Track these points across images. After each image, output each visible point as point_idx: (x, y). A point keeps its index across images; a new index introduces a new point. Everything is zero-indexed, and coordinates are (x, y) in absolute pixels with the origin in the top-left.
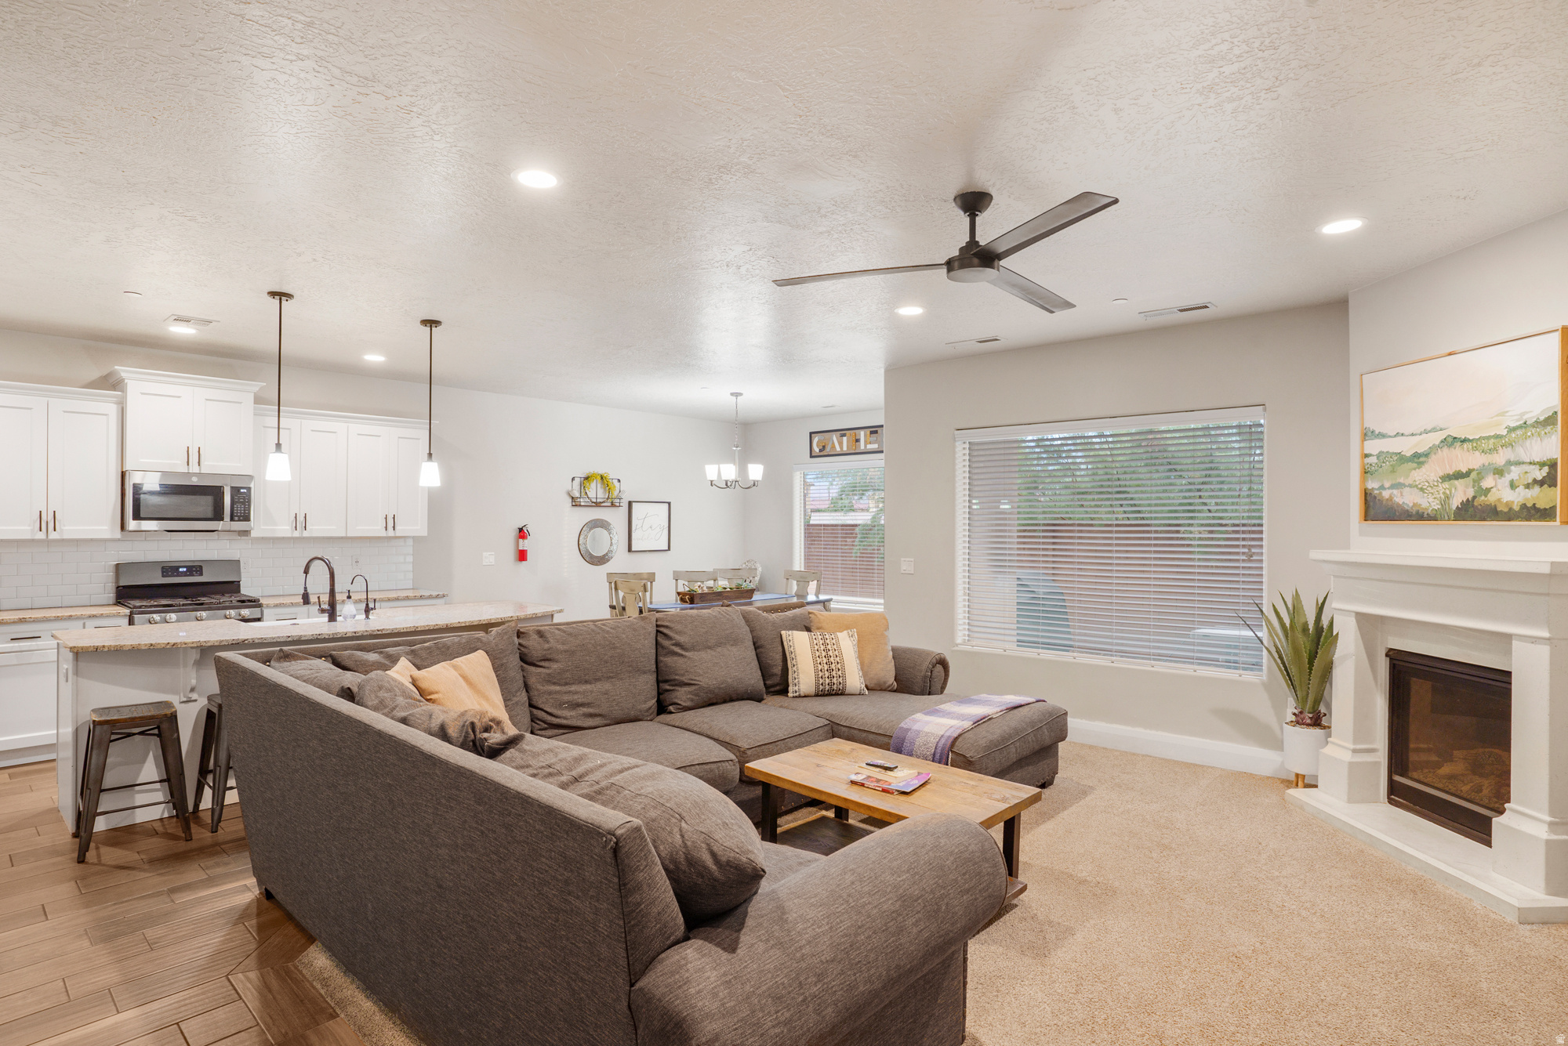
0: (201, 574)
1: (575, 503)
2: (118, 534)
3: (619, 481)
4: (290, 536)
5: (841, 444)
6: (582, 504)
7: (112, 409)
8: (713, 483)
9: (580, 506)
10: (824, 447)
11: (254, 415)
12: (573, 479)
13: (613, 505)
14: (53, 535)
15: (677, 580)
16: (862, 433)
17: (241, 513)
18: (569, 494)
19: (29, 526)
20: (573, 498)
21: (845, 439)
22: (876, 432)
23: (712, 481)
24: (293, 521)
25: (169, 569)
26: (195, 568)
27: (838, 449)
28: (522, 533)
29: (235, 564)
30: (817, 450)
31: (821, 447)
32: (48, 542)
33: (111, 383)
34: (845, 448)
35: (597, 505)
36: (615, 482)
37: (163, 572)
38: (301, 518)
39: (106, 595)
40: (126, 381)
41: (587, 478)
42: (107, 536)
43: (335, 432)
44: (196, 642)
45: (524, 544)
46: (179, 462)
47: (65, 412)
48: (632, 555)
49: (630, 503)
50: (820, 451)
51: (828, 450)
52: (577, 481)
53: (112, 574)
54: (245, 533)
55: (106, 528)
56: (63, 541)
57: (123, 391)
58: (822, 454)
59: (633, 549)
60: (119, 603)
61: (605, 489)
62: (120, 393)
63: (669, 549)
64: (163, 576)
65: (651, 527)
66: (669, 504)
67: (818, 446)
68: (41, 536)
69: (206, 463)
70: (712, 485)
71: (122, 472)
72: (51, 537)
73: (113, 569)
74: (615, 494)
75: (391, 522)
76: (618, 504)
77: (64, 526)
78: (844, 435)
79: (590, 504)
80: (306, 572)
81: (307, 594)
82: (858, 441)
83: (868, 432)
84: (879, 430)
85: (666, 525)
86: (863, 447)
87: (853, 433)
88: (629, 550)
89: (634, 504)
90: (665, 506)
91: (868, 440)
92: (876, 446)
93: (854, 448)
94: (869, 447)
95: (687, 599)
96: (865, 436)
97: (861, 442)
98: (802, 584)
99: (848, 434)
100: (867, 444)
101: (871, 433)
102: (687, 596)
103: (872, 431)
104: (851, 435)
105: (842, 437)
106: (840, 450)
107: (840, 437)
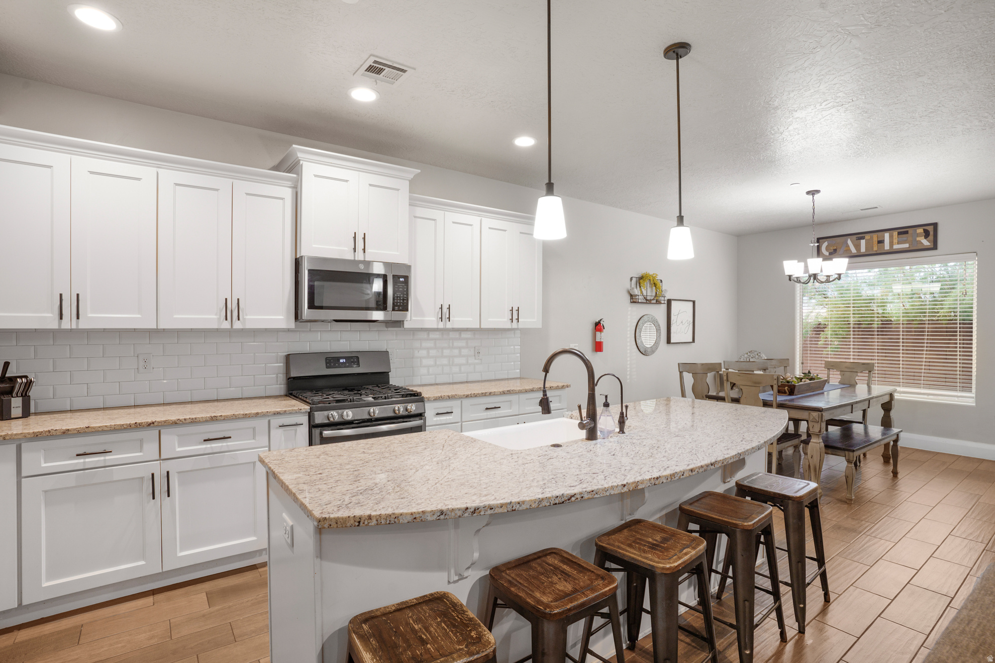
0: (358, 365)
1: (633, 299)
2: (292, 324)
4: (435, 327)
5: (858, 247)
6: (640, 301)
7: (287, 193)
8: (792, 278)
9: (638, 302)
10: (835, 250)
11: (409, 205)
12: (631, 279)
13: (657, 302)
14: (237, 325)
16: (887, 235)
17: (400, 303)
18: (629, 292)
19: (216, 315)
20: (631, 295)
21: (863, 242)
22: (907, 233)
23: (790, 276)
24: (438, 313)
25: (332, 360)
26: (353, 358)
27: (854, 250)
28: (598, 326)
29: (384, 355)
30: (827, 253)
31: (832, 250)
32: (231, 333)
33: (289, 166)
34: (863, 250)
35: (648, 301)
36: (659, 281)
37: (327, 363)
38: (445, 310)
39: (278, 386)
40: (301, 162)
41: (641, 278)
42: (283, 325)
43: (471, 225)
44: (506, 504)
45: (600, 337)
46: (347, 249)
47: (247, 194)
48: (670, 346)
49: (669, 302)
50: (831, 253)
51: (841, 252)
52: (634, 280)
53: (281, 365)
54: (399, 323)
55: (282, 317)
56: (242, 331)
57: (298, 174)
58: (833, 256)
60: (291, 394)
61: (653, 288)
62: (295, 176)
63: (694, 341)
64: (327, 367)
65: (682, 322)
66: (694, 302)
67: (827, 249)
68: (226, 325)
69: (369, 251)
70: (790, 280)
71: (296, 259)
72: (235, 327)
73: (283, 360)
74: (659, 291)
75: (515, 314)
76: (661, 301)
77: (246, 315)
79: (644, 300)
80: (546, 370)
81: (547, 399)
82: (881, 242)
83: (895, 233)
84: (910, 231)
85: (692, 321)
86: (887, 247)
87: (875, 236)
88: (669, 341)
89: (673, 302)
90: (691, 303)
91: (895, 241)
92: (906, 246)
93: (875, 248)
94: (896, 247)
95: (786, 390)
96: (891, 237)
97: (885, 242)
98: (848, 374)
99: (868, 237)
100: (893, 245)
101: (899, 234)
102: (786, 388)
103: (901, 232)
104: (872, 238)
105: (859, 240)
106: (856, 252)
107: (857, 240)
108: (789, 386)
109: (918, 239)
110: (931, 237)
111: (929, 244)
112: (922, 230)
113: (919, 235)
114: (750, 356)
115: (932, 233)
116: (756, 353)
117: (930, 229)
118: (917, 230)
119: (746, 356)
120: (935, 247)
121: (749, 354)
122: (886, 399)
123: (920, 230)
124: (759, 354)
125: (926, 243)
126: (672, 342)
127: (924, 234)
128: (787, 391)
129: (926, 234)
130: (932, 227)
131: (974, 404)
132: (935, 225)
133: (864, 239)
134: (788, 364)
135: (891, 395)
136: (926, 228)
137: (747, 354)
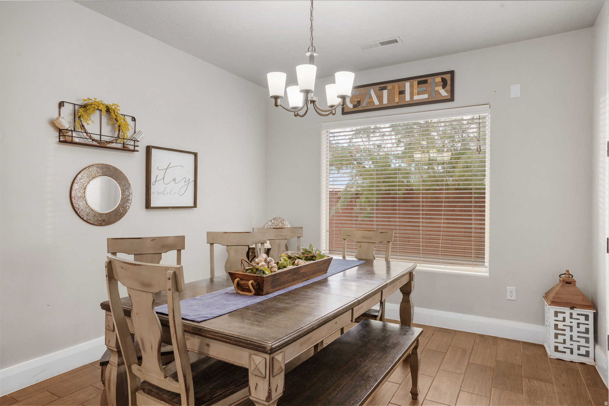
1: (64, 137)
3: (134, 119)
5: (380, 98)
6: (76, 140)
9: (73, 142)
10: (359, 102)
12: (61, 104)
13: (125, 149)
15: (212, 244)
16: (408, 84)
18: (53, 124)
20: (60, 130)
21: (385, 92)
22: (425, 82)
23: (276, 98)
27: (376, 102)
30: (351, 106)
31: (356, 103)
34: (385, 101)
35: (101, 145)
36: (129, 120)
41: (84, 106)
48: (150, 212)
49: (149, 149)
50: (355, 106)
51: (364, 105)
52: (67, 110)
58: (356, 109)
59: (152, 205)
61: (113, 125)
63: (195, 205)
65: (174, 180)
66: (196, 155)
67: (351, 102)
74: (129, 134)
76: (132, 148)
78: (385, 88)
79: (89, 142)
82: (402, 92)
83: (415, 82)
84: (430, 79)
85: (192, 179)
86: (408, 98)
87: (396, 85)
88: (148, 206)
89: (153, 150)
90: (192, 156)
91: (415, 91)
92: (425, 96)
93: (397, 100)
94: (417, 98)
95: (250, 285)
96: (412, 87)
97: (406, 93)
98: (365, 245)
99: (389, 86)
100: (413, 96)
101: (419, 83)
102: (250, 282)
103: (421, 81)
104: (393, 88)
105: (382, 91)
106: (378, 104)
107: (379, 90)
108: (255, 279)
109: (437, 89)
110: (448, 87)
111: (446, 94)
112: (440, 78)
113: (437, 85)
114: (274, 223)
115: (449, 82)
116: (279, 220)
117: (448, 77)
118: (436, 79)
119: (270, 223)
120: (452, 99)
121: (273, 221)
122: (405, 280)
123: (438, 79)
124: (282, 222)
125: (444, 93)
126: (152, 206)
127: (442, 83)
128: (251, 288)
129: (444, 83)
130: (449, 75)
131: (487, 274)
132: (452, 73)
133: (386, 89)
134: (302, 234)
135: (411, 274)
136: (444, 76)
137: (271, 221)
